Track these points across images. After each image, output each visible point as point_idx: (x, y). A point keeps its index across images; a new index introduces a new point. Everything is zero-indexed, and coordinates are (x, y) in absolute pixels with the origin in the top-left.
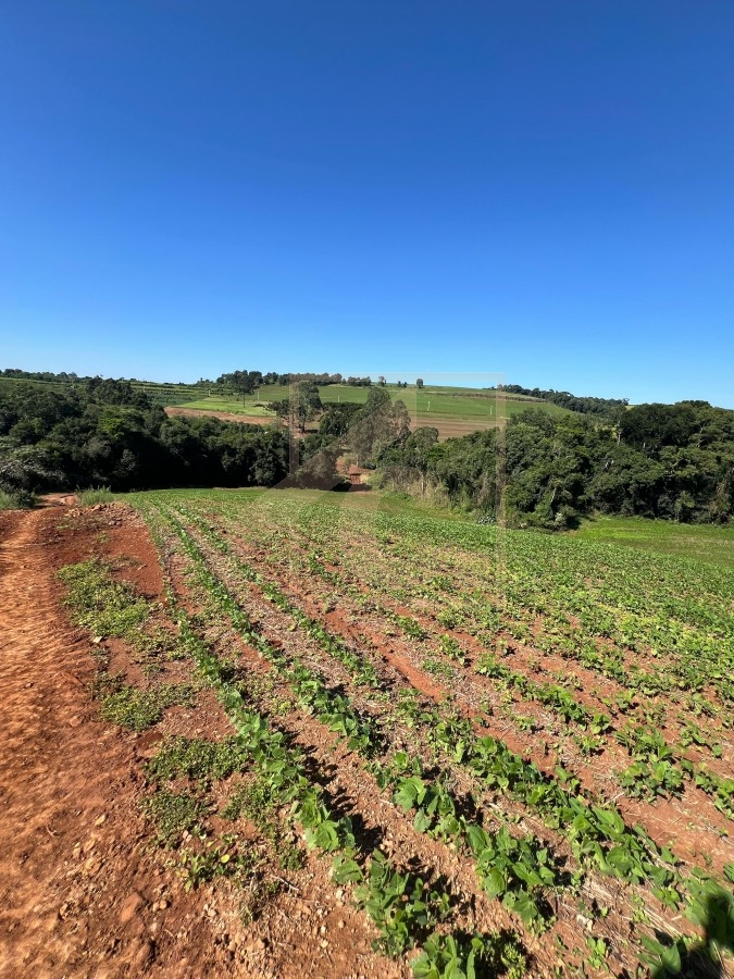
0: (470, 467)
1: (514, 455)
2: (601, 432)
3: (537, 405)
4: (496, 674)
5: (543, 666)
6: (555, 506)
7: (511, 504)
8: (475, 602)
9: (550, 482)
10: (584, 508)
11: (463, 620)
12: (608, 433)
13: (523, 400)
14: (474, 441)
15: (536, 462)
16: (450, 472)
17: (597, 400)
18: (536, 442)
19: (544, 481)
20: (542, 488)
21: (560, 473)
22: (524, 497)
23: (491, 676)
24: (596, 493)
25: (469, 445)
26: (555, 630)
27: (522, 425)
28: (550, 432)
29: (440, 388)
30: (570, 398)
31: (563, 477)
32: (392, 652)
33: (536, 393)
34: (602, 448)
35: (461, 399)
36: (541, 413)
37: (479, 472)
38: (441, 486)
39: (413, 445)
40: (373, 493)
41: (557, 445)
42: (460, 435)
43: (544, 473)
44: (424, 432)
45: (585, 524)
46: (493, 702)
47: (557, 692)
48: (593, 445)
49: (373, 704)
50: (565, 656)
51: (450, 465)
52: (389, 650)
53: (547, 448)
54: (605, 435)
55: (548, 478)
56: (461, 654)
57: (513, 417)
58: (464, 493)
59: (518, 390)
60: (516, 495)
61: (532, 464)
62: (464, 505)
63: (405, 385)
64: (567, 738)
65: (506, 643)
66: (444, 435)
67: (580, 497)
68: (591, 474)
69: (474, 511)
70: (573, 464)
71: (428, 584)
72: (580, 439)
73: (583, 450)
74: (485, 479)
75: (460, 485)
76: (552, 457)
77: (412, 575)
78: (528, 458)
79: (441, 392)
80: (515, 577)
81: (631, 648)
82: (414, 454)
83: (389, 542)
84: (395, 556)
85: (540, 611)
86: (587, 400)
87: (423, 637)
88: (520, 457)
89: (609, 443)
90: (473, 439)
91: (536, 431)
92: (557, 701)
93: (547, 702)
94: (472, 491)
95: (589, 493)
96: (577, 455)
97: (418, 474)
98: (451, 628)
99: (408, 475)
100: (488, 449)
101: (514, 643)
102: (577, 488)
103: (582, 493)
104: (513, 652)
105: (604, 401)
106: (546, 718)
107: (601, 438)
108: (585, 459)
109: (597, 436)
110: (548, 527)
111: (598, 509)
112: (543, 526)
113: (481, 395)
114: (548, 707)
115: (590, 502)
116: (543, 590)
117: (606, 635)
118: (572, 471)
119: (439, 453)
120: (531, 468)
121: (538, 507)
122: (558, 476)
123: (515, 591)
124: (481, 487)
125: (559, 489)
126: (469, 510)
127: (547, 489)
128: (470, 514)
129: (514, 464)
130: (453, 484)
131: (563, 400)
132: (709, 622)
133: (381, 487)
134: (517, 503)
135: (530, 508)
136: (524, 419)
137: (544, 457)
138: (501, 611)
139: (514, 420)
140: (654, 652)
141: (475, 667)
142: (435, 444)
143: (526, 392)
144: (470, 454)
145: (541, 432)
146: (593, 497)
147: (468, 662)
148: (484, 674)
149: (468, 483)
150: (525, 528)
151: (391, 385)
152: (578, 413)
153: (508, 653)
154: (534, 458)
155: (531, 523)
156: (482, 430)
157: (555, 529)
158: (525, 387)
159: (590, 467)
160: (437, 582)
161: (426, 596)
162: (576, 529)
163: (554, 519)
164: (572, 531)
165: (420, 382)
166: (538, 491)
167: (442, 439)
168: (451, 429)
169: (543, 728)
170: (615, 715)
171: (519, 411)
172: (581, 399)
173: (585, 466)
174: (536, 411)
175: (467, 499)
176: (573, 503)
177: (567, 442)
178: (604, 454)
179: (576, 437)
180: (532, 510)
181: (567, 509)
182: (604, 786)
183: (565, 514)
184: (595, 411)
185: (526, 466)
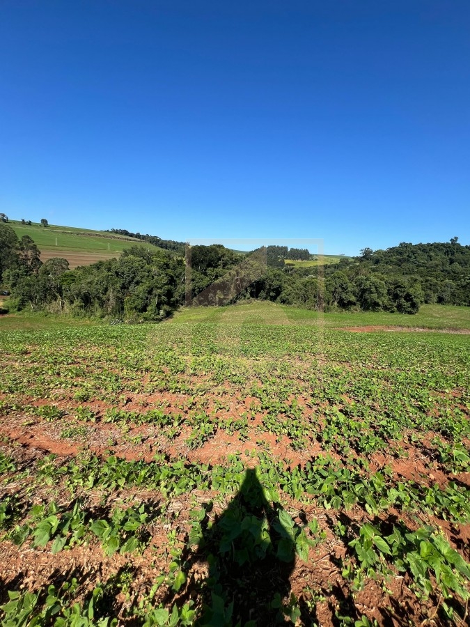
0: (99, 286)
1: (129, 276)
2: (178, 261)
3: (140, 244)
4: (117, 419)
5: (149, 401)
6: (159, 306)
7: (131, 309)
8: (103, 377)
9: (154, 292)
10: (174, 305)
11: (95, 393)
12: (181, 261)
13: (130, 240)
14: (98, 268)
15: (144, 280)
16: (83, 291)
17: (174, 242)
18: (142, 268)
19: (150, 292)
20: (149, 296)
21: (159, 286)
22: (139, 303)
23: (114, 421)
24: (180, 296)
25: (95, 271)
26: (156, 378)
27: (131, 256)
28: (149, 262)
29: (64, 228)
30: (159, 240)
31: (161, 288)
32: (32, 437)
33: (138, 236)
34: (179, 270)
35: (83, 237)
36: (143, 249)
37: (106, 290)
38: (77, 302)
39: (46, 273)
40: (11, 315)
41: (154, 269)
42: (87, 264)
43: (149, 287)
44: (54, 262)
45: (176, 314)
46: (117, 436)
47: (155, 413)
48: (175, 269)
49: (12, 485)
50: (161, 391)
51: (83, 287)
52: (28, 436)
53: (149, 271)
54: (180, 263)
55: (152, 289)
56: (92, 416)
57: (125, 251)
58: (97, 305)
59: (126, 233)
60: (134, 302)
61: (142, 282)
62: (98, 314)
63: (30, 223)
64: (162, 436)
65: (124, 397)
66: (75, 264)
67: (172, 299)
68: (176, 285)
69: (107, 317)
70: (165, 280)
71: (65, 376)
72: (167, 265)
73: (169, 271)
74: (111, 294)
75: (92, 300)
76: (153, 277)
77: (50, 372)
78: (138, 278)
79: (65, 231)
80: (132, 354)
81: (195, 375)
82: (49, 280)
83: (26, 353)
84: (33, 362)
85: (147, 370)
86: (169, 242)
87: (62, 415)
88: (133, 278)
89: (183, 267)
90: (98, 266)
91: (141, 261)
92: (155, 418)
93: (151, 421)
94: (102, 304)
95: (176, 296)
96: (167, 274)
97: (55, 296)
98: (85, 401)
99: (45, 297)
100: (110, 273)
101: (130, 395)
102: (169, 294)
103: (173, 297)
104: (131, 401)
105: (178, 243)
106: (151, 430)
107: (178, 264)
108: (171, 277)
109: (176, 263)
110: (157, 319)
111: (182, 305)
112: (153, 319)
113: (100, 236)
114: (151, 424)
115: (177, 301)
116: (150, 357)
117: (183, 372)
118: (166, 284)
119: (72, 278)
120: (141, 284)
121: (149, 308)
122: (158, 288)
123: (132, 362)
124: (109, 300)
125: (159, 296)
126: (102, 317)
127: (153, 296)
128: (104, 319)
129: (130, 283)
130: (87, 300)
131: (155, 241)
132: (226, 351)
133: (19, 310)
134: (135, 308)
135: (144, 309)
136: (132, 253)
137: (148, 276)
138: (122, 378)
139: (126, 253)
140: (204, 373)
141: (103, 420)
142: (67, 272)
143: (132, 235)
144: (96, 277)
145: (144, 261)
146: (178, 299)
147: (99, 419)
148: (110, 422)
149: (99, 298)
150: (143, 322)
151: (15, 222)
152: (164, 250)
153: (127, 402)
154: (142, 277)
155: (146, 319)
156: (104, 260)
157: (160, 320)
158: (130, 232)
159: (175, 281)
160: (72, 372)
161: (63, 385)
162: (171, 318)
163: (159, 314)
164: (170, 320)
165: (44, 221)
166: (147, 298)
167: (72, 268)
168: (78, 260)
169: (149, 437)
170: (186, 412)
171: (128, 247)
172: (166, 241)
173: (172, 281)
174: (139, 247)
175: (100, 310)
176: (168, 303)
177: (160, 267)
178: (181, 273)
179: (165, 264)
180: (146, 311)
181: (166, 307)
182: (180, 451)
183: (165, 310)
184: (174, 248)
185: (137, 283)
